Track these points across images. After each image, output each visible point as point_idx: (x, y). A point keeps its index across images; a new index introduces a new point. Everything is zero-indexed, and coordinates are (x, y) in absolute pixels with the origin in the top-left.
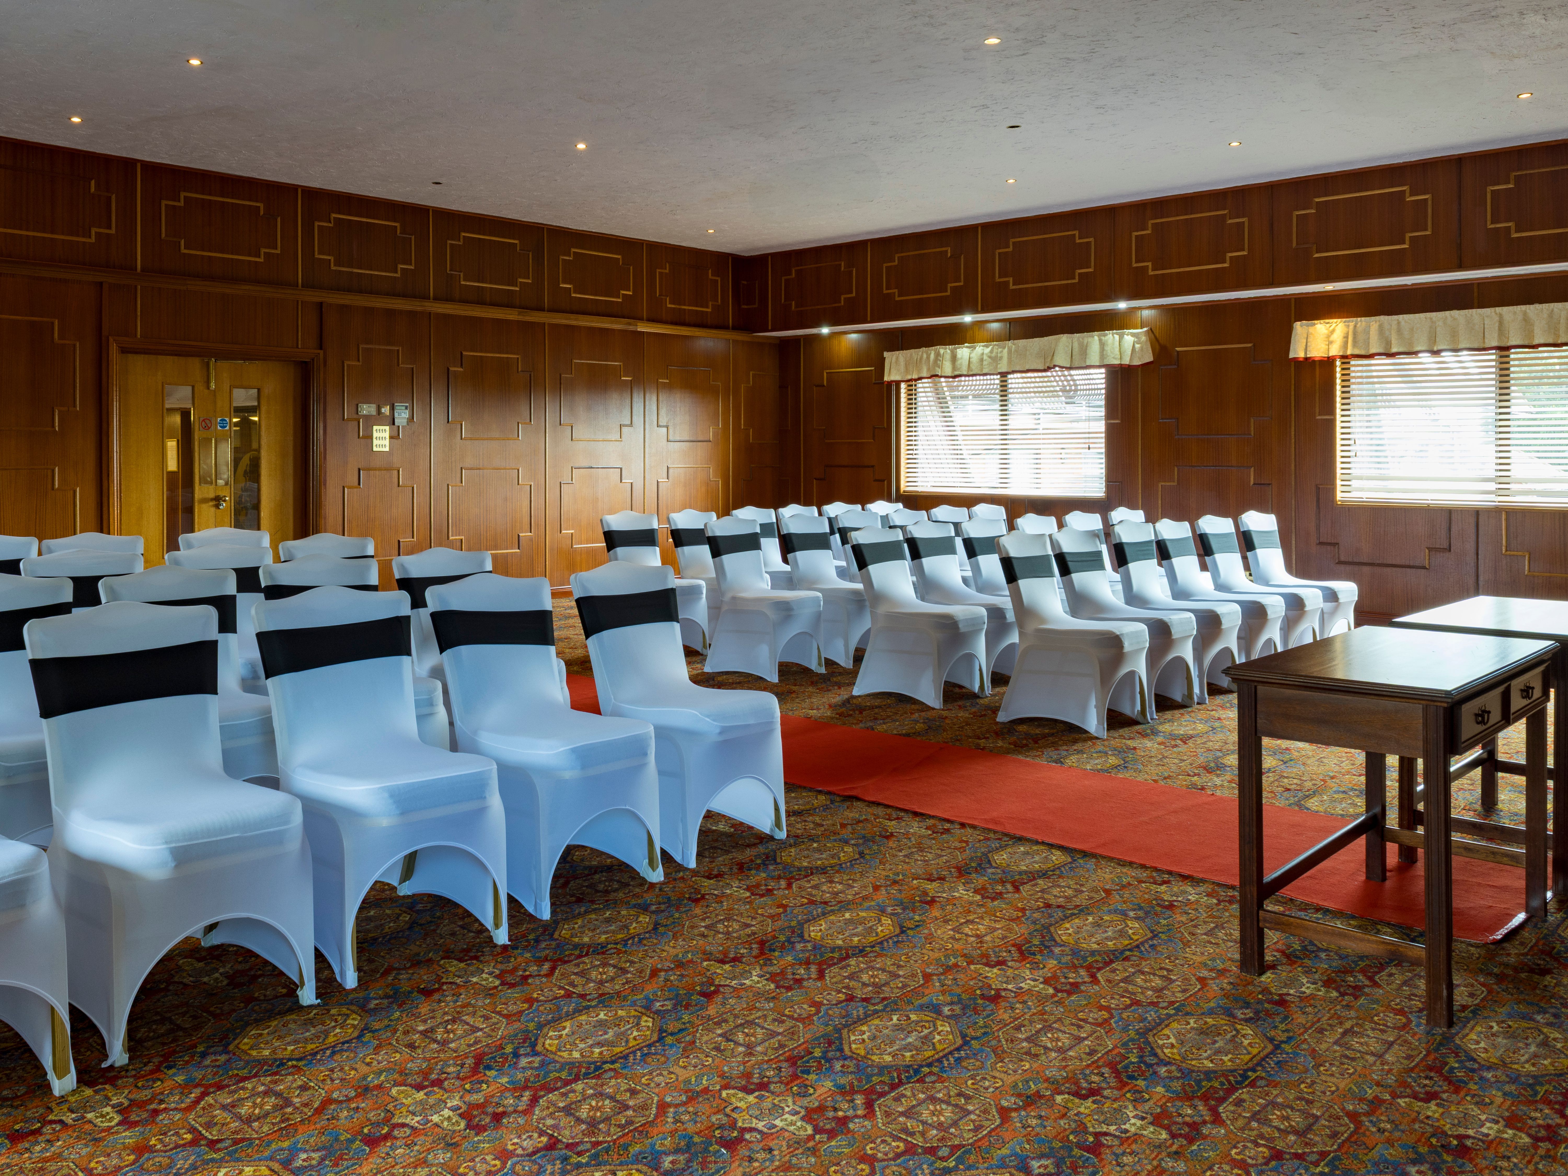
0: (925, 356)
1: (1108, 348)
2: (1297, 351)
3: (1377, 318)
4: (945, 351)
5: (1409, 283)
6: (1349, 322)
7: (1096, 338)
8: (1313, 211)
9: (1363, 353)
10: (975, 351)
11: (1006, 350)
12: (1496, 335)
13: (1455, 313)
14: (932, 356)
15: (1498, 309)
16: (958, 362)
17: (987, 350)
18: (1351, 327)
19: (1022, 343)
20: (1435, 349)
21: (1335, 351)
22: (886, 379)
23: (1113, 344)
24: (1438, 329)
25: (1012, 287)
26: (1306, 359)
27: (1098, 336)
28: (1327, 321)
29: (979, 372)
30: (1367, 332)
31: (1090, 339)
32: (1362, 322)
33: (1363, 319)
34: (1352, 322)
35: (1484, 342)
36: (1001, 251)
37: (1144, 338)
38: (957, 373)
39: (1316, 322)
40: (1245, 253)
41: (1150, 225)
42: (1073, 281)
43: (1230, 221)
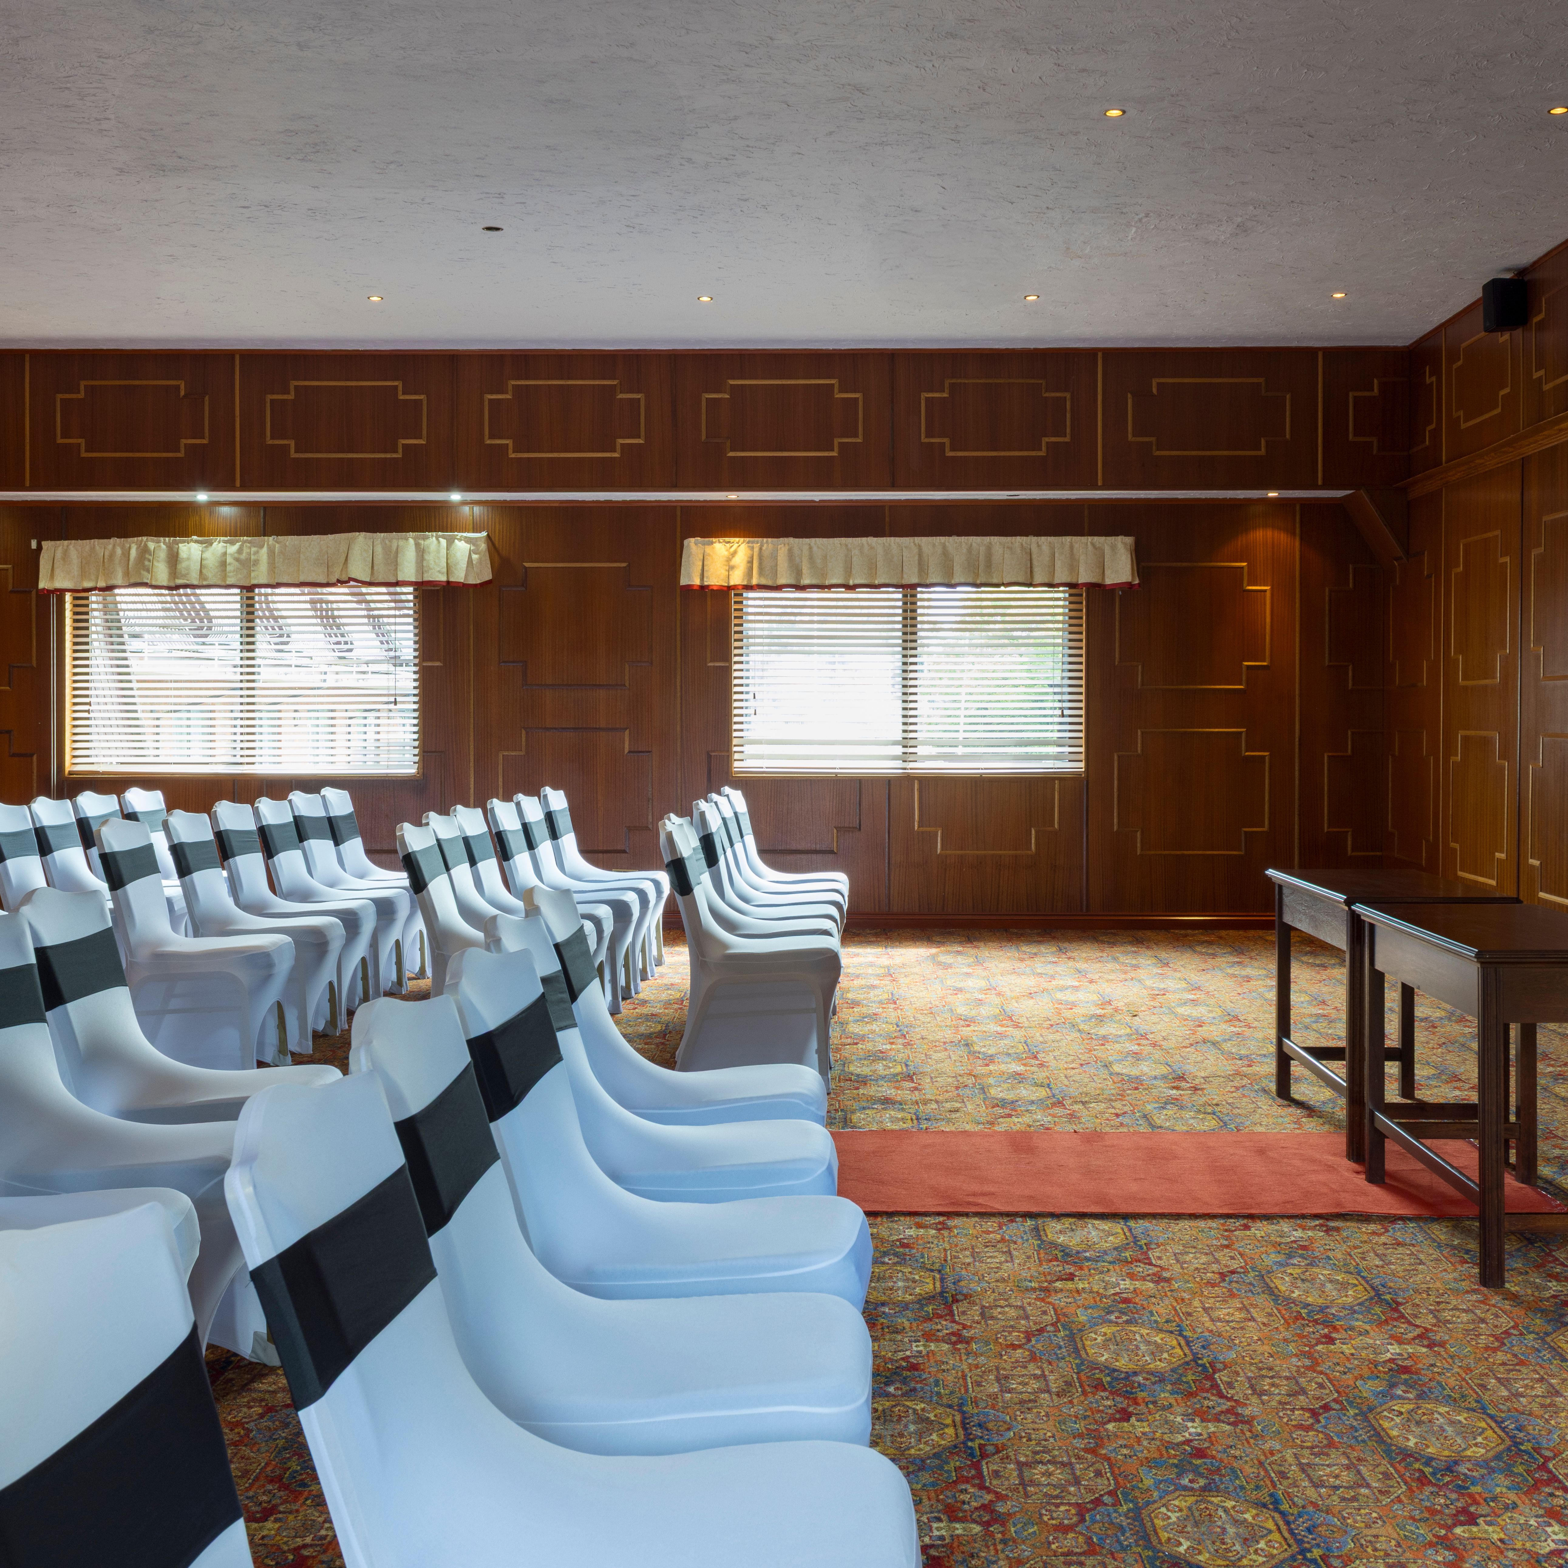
0: (119, 551)
1: (430, 558)
2: (690, 577)
3: (786, 540)
4: (159, 546)
5: (817, 499)
6: (753, 542)
7: (411, 541)
8: (727, 396)
9: (770, 583)
10: (211, 549)
11: (265, 550)
12: (916, 570)
13: (872, 540)
14: (133, 553)
15: (917, 539)
16: (182, 566)
17: (233, 549)
18: (756, 550)
19: (291, 541)
20: (851, 583)
21: (737, 578)
22: (41, 585)
23: (438, 551)
24: (854, 559)
25: (293, 455)
26: (703, 588)
27: (415, 539)
28: (727, 539)
29: (219, 583)
30: (774, 557)
31: (401, 543)
32: (769, 544)
33: (770, 540)
34: (758, 543)
35: (902, 578)
36: (275, 397)
37: (483, 546)
38: (179, 582)
39: (714, 540)
40: (641, 441)
41: (510, 388)
42: (394, 456)
43: (621, 396)
